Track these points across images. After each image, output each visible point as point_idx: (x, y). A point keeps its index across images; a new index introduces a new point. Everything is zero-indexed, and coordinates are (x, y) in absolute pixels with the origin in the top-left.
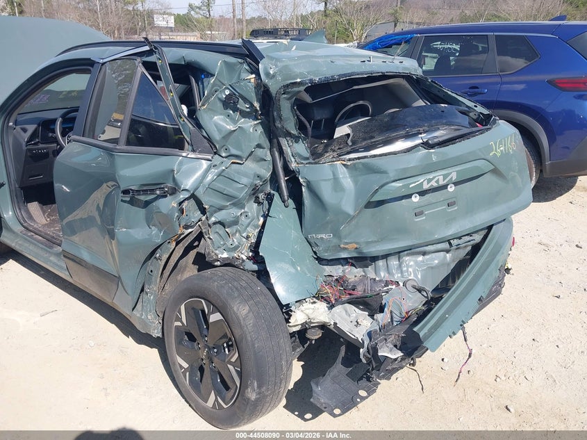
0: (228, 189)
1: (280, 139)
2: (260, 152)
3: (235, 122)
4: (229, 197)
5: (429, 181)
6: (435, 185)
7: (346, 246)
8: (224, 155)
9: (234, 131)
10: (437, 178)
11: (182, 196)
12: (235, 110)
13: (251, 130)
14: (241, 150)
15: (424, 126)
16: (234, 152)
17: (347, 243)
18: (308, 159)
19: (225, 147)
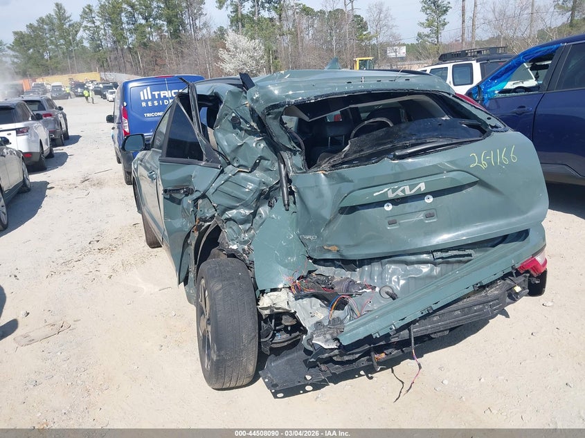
0: (235, 192)
1: (282, 152)
2: (265, 163)
3: (242, 139)
4: (238, 199)
5: (394, 191)
6: (401, 194)
7: (330, 248)
8: (235, 165)
9: (241, 146)
10: (403, 188)
11: (196, 195)
12: (241, 129)
13: (254, 145)
14: (247, 161)
15: (412, 139)
16: (242, 162)
17: (329, 246)
18: (301, 169)
19: (236, 159)
